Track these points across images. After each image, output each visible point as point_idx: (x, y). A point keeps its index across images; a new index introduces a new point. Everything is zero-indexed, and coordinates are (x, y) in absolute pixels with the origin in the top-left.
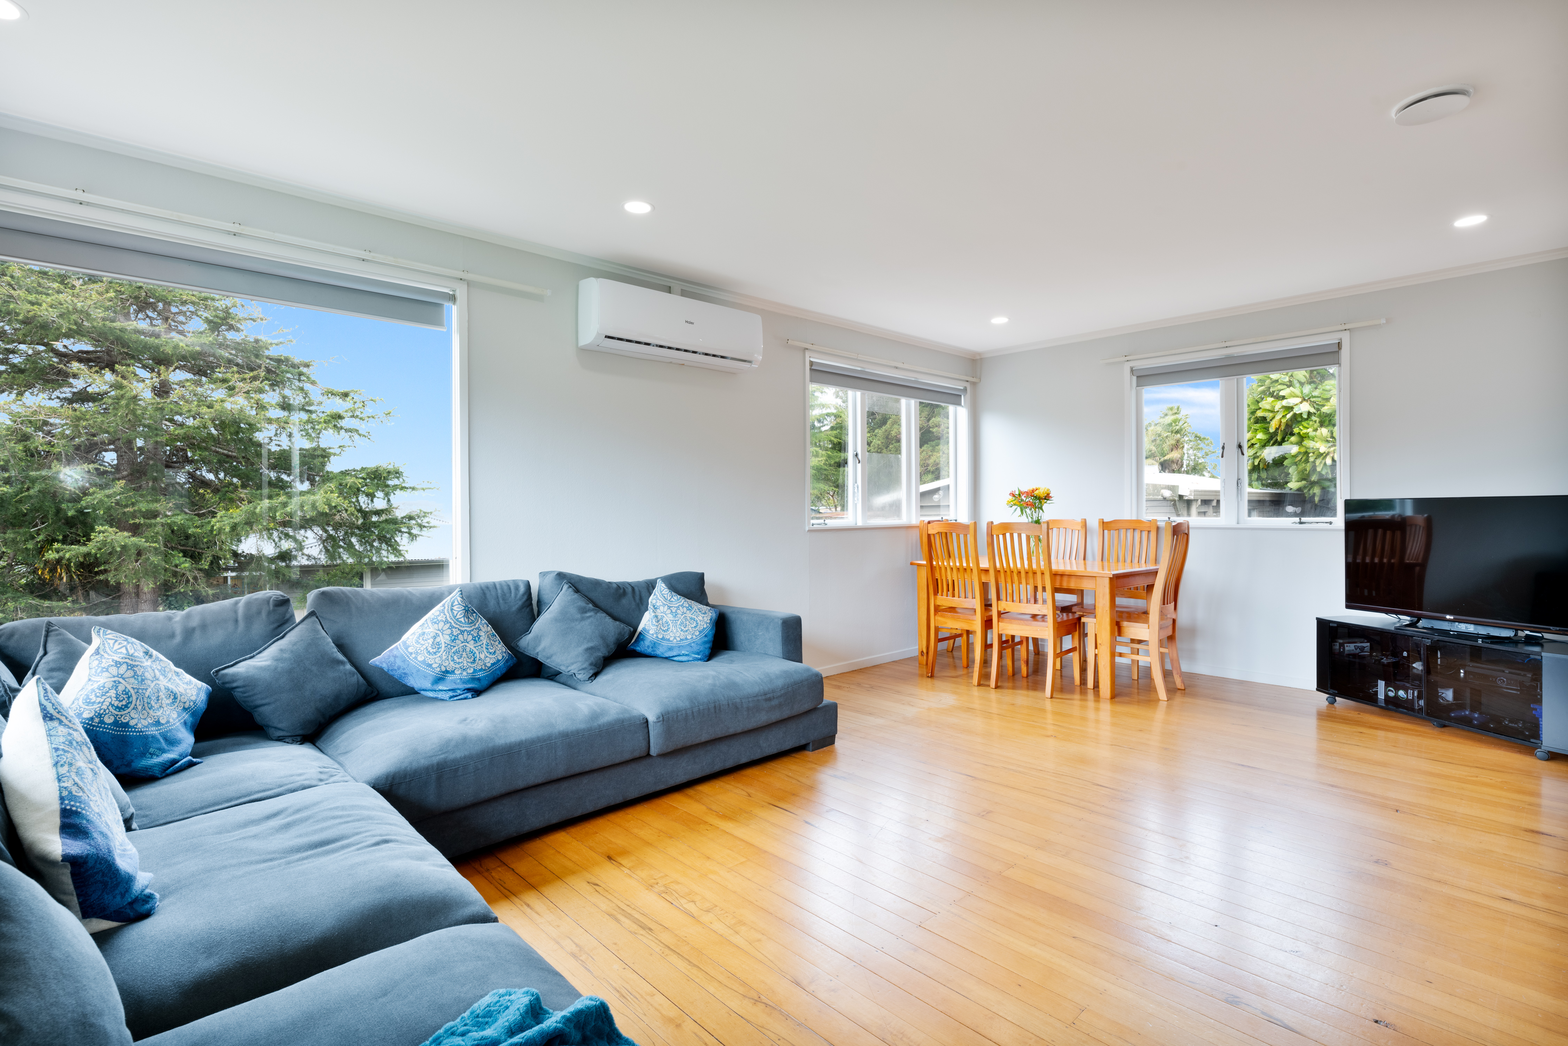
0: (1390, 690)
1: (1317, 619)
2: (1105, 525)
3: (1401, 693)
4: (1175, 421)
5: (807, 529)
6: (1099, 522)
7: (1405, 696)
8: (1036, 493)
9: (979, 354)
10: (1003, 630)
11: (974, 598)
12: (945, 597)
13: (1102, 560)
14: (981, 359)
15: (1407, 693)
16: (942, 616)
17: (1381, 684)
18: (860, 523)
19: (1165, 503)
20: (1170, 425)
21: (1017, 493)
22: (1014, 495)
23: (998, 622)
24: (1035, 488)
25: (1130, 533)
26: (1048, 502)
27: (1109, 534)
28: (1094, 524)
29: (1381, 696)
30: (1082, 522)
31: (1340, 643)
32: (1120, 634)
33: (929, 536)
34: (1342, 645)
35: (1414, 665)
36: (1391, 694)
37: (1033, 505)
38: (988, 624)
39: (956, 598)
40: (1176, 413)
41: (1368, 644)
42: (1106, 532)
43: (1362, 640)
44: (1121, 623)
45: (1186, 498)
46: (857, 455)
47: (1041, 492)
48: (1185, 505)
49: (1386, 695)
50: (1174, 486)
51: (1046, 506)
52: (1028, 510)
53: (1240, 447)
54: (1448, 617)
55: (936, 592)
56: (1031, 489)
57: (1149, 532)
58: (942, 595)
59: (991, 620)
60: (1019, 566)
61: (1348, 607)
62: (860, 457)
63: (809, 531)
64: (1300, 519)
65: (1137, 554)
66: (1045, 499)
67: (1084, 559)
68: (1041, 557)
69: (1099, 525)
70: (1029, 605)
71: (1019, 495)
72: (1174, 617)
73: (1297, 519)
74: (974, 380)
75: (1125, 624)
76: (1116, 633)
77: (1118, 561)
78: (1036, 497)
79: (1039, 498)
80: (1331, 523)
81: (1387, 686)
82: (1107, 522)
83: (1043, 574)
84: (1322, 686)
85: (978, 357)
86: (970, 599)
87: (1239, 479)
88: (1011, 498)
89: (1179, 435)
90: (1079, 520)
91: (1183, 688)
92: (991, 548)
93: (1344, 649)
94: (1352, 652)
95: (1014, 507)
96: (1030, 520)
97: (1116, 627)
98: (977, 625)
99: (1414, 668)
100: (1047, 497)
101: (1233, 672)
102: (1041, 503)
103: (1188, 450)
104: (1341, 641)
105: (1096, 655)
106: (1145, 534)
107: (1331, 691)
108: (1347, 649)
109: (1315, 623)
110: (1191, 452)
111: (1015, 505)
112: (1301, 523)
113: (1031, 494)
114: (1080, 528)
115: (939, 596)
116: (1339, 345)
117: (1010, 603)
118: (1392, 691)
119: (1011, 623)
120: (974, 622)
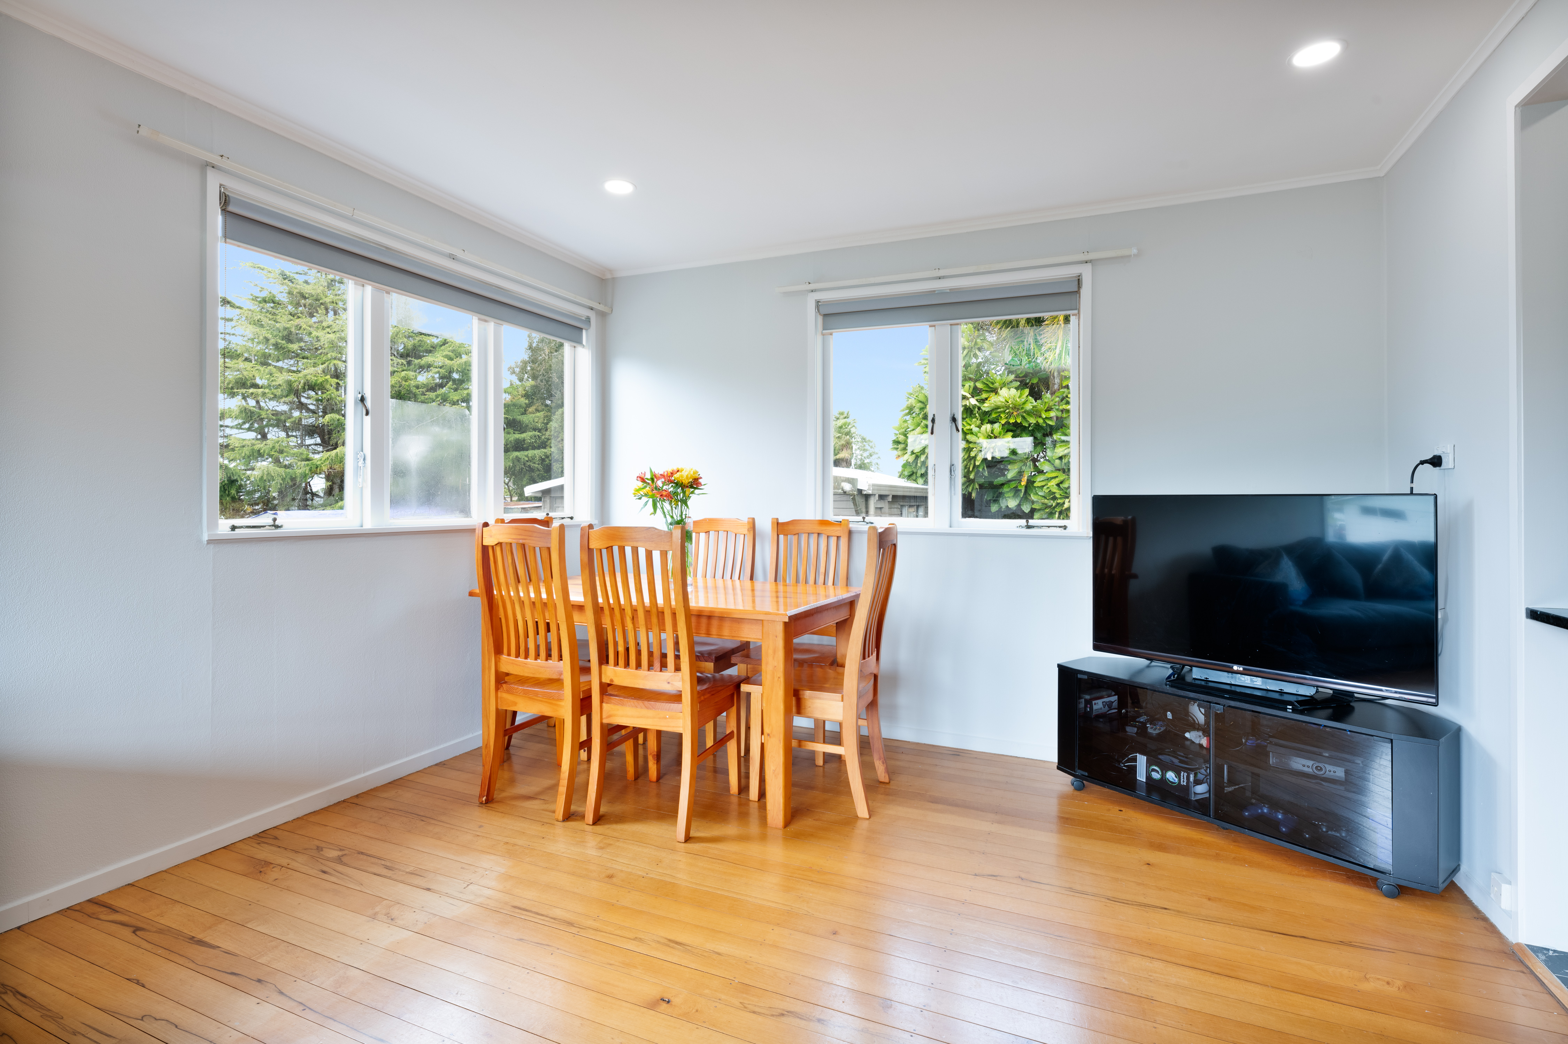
0: (1153, 770)
1: (1059, 666)
2: (781, 528)
3: (1171, 775)
4: (845, 424)
5: (205, 538)
6: (773, 523)
7: (1177, 780)
8: (676, 476)
9: (610, 271)
10: (609, 716)
11: (561, 658)
12: (513, 658)
13: (776, 581)
14: (613, 279)
15: (1178, 775)
16: (508, 692)
17: (1142, 761)
18: (369, 525)
19: (845, 498)
20: (841, 427)
21: (648, 476)
22: (643, 480)
23: (602, 702)
24: (675, 469)
25: (813, 539)
26: (697, 491)
27: (786, 541)
28: (765, 525)
29: (1141, 777)
30: (748, 522)
31: (1086, 700)
32: (799, 711)
33: (485, 549)
34: (1089, 702)
35: (1187, 735)
36: (1156, 776)
37: (670, 497)
38: (584, 705)
39: (530, 660)
40: (845, 418)
41: (1116, 697)
42: (781, 537)
43: (1110, 692)
44: (801, 692)
45: (865, 493)
46: (363, 400)
47: (684, 476)
48: (863, 500)
49: (1149, 777)
50: (853, 479)
51: (695, 500)
52: (667, 505)
53: (954, 420)
54: (1235, 668)
55: (498, 650)
56: (670, 470)
57: (838, 537)
58: (509, 655)
59: (590, 697)
60: (634, 600)
61: (1096, 648)
62: (368, 403)
63: (210, 542)
64: (1027, 522)
65: (822, 570)
66: (692, 487)
67: (752, 578)
68: (672, 586)
69: (773, 527)
70: (651, 673)
71: (652, 479)
72: (875, 672)
73: (1023, 522)
74: (601, 307)
75: (807, 694)
76: (794, 709)
77: (797, 581)
78: (677, 484)
79: (683, 486)
80: (1065, 527)
81: (1149, 763)
82: (783, 524)
83: (674, 614)
84: (1065, 762)
85: (609, 276)
86: (553, 663)
87: (952, 465)
88: (640, 484)
89: (848, 437)
90: (745, 519)
91: (887, 780)
92: (587, 571)
93: (1091, 708)
94: (1100, 712)
95: (644, 499)
96: (670, 520)
97: (794, 699)
98: (564, 710)
99: (1187, 739)
100: (695, 483)
101: (945, 738)
102: (684, 493)
103: (856, 450)
104: (1088, 697)
105: (762, 745)
106: (833, 541)
107: (1079, 772)
108: (1095, 707)
109: (1056, 671)
110: (858, 452)
111: (646, 495)
112: (1028, 527)
113: (669, 478)
114: (746, 532)
115: (504, 657)
116: (1079, 281)
117: (620, 669)
118: (1157, 772)
119: (623, 705)
120: (562, 703)
